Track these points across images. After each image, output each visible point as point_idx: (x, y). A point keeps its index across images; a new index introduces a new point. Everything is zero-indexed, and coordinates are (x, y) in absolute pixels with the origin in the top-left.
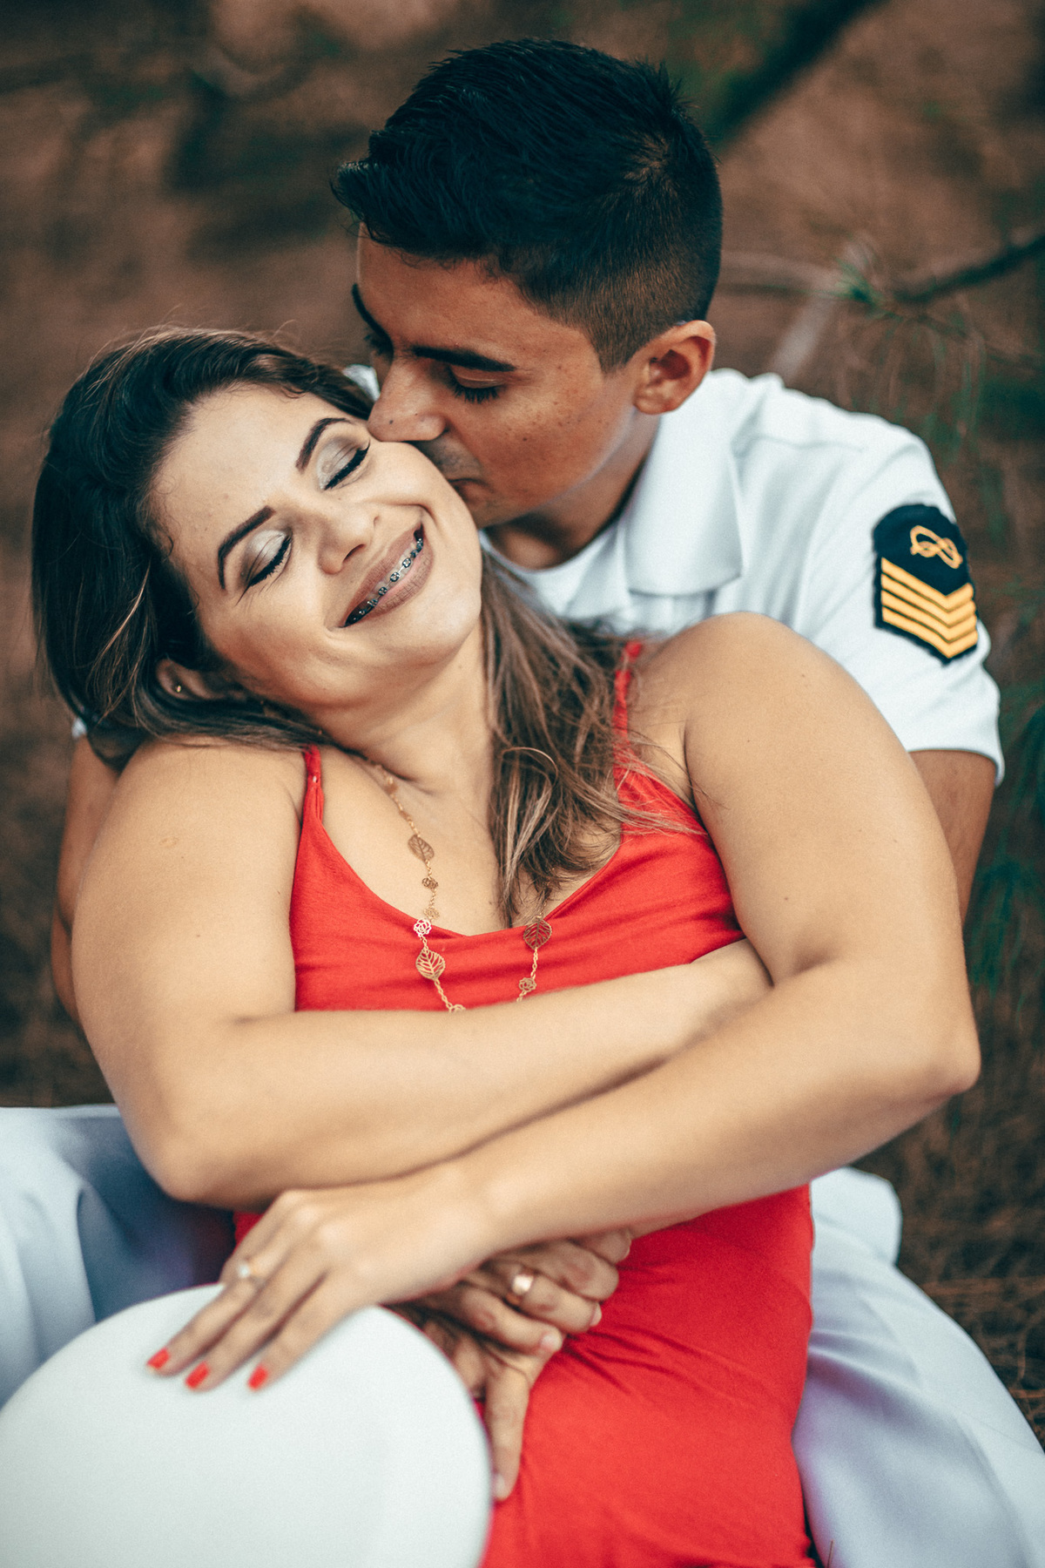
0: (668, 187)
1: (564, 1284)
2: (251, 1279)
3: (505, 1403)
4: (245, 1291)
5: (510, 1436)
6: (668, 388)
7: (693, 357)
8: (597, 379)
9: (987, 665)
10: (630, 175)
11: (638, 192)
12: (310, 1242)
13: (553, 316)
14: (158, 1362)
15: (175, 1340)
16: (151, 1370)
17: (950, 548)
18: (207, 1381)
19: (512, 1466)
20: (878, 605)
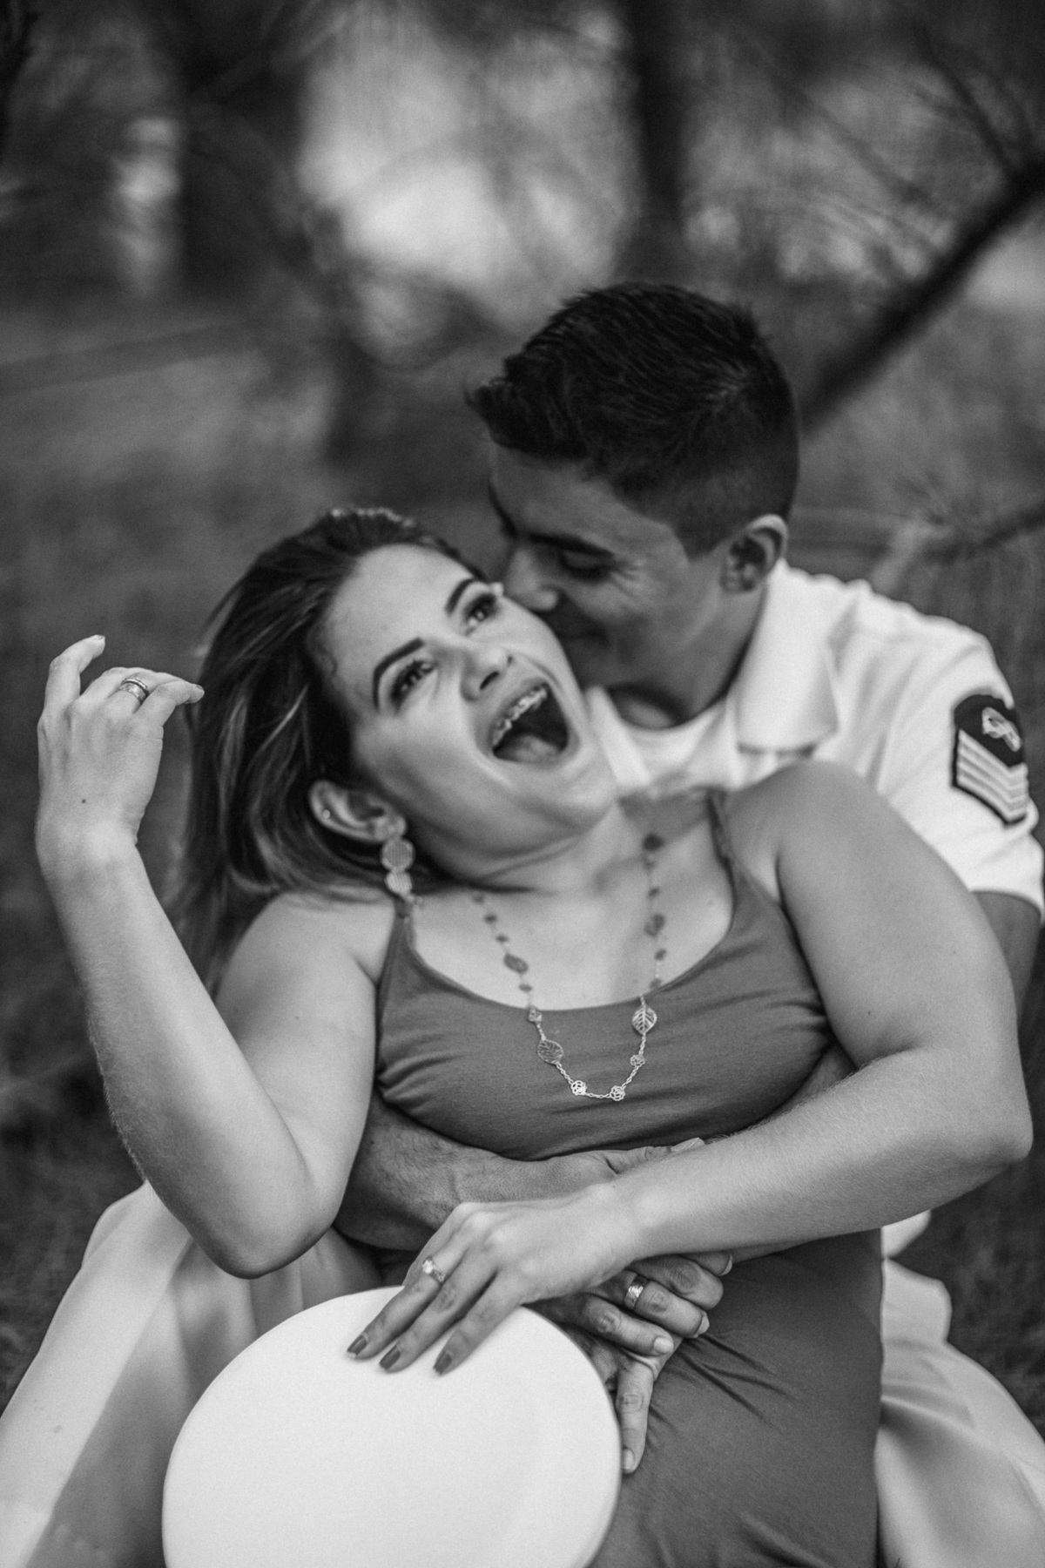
0: (744, 406)
1: (673, 1290)
2: (433, 1275)
3: (634, 1391)
4: (429, 1285)
5: (637, 1418)
6: (749, 571)
7: (768, 545)
8: (683, 563)
9: (1035, 833)
10: (711, 396)
11: (717, 409)
12: (485, 1245)
13: (642, 510)
14: (357, 1349)
15: (369, 1328)
16: (354, 1355)
17: (1011, 734)
18: (399, 1363)
19: (639, 1445)
20: (954, 770)
